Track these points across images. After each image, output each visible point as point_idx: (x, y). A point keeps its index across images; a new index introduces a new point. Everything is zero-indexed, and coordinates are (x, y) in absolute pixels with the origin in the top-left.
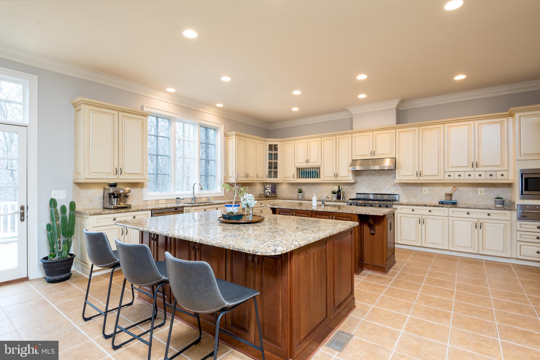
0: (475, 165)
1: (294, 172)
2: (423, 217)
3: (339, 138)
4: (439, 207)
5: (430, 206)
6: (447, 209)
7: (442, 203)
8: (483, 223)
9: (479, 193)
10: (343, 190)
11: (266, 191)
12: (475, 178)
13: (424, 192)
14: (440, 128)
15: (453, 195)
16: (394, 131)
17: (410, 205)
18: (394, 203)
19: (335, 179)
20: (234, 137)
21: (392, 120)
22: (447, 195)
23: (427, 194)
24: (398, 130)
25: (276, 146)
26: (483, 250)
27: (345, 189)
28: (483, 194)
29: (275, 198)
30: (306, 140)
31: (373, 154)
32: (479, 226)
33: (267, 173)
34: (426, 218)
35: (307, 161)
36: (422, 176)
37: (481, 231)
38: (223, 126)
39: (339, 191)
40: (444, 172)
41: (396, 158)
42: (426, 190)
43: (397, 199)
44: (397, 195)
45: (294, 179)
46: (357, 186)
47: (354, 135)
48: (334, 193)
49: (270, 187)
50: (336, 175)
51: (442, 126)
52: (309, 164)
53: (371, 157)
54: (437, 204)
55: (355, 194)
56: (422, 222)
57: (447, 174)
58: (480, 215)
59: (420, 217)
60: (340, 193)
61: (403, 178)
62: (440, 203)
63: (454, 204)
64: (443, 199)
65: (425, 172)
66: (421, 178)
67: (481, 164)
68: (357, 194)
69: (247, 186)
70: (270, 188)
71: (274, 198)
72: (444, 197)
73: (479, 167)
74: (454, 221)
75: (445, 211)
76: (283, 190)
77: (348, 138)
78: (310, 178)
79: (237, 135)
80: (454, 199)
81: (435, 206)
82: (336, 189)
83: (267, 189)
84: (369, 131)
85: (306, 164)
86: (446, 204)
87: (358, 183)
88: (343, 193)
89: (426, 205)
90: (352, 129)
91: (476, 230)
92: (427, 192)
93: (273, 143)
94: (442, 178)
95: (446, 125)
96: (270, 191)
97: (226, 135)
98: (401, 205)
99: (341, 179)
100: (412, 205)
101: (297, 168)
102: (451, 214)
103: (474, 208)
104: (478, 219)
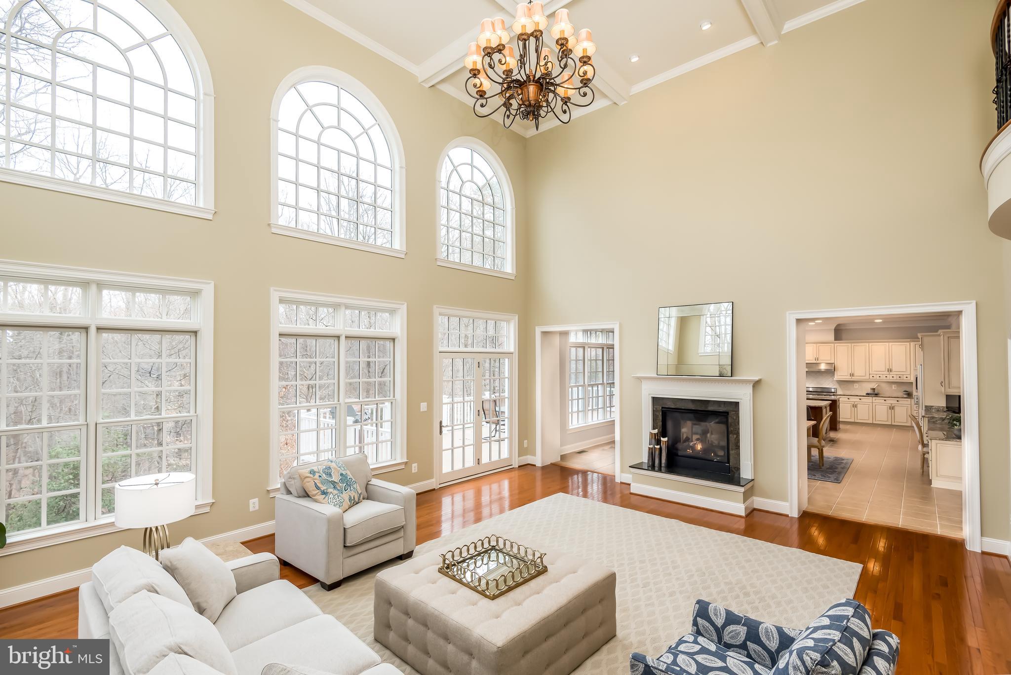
0: (890, 370)
2: (856, 403)
4: (866, 396)
5: (860, 396)
6: (871, 398)
8: (894, 406)
9: (893, 388)
12: (890, 378)
14: (865, 345)
16: (833, 345)
17: (846, 395)
18: (838, 394)
21: (831, 337)
22: (871, 389)
23: (858, 389)
24: (836, 344)
28: (896, 389)
31: (816, 359)
32: (892, 408)
36: (854, 377)
37: (893, 411)
40: (870, 374)
41: (834, 363)
42: (856, 385)
43: (839, 392)
44: (835, 388)
51: (867, 344)
53: (813, 362)
56: (855, 406)
57: (871, 376)
58: (893, 401)
59: (853, 403)
61: (840, 377)
62: (867, 394)
63: (876, 395)
64: (870, 391)
65: (856, 374)
67: (894, 369)
73: (892, 372)
75: (869, 400)
80: (876, 392)
81: (863, 396)
84: (813, 343)
86: (871, 395)
89: (857, 396)
91: (890, 411)
92: (857, 387)
94: (868, 378)
95: (871, 344)
98: (842, 395)
102: (874, 401)
103: (889, 397)
104: (891, 404)
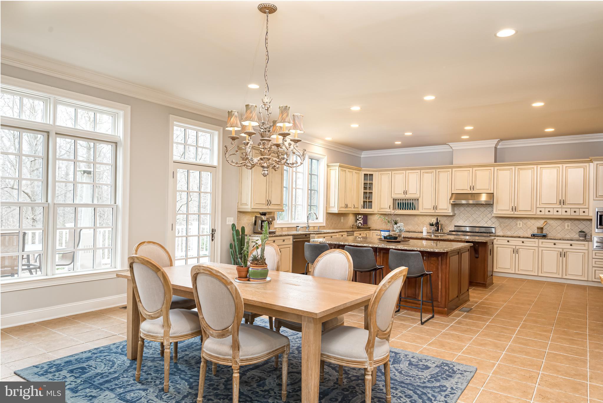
0: (562, 202)
1: (391, 203)
2: (517, 247)
3: (439, 172)
4: (531, 238)
5: (523, 238)
6: (537, 240)
7: (534, 236)
8: (566, 252)
9: (566, 227)
10: (441, 222)
11: (358, 222)
12: (562, 213)
13: (518, 226)
14: (533, 168)
15: (544, 228)
16: (492, 168)
17: (506, 237)
18: (491, 234)
19: (434, 211)
20: (337, 168)
21: (491, 158)
22: (538, 228)
23: (521, 228)
24: (496, 168)
25: (371, 175)
26: (566, 275)
27: (442, 221)
28: (569, 228)
29: (368, 229)
30: (404, 172)
31: (472, 189)
32: (563, 254)
33: (362, 203)
34: (519, 249)
35: (405, 193)
36: (517, 211)
37: (564, 259)
38: (326, 157)
39: (437, 223)
40: (537, 208)
41: (493, 193)
42: (520, 223)
43: (494, 232)
44: (494, 228)
45: (390, 210)
46: (455, 218)
47: (454, 170)
48: (432, 225)
49: (362, 217)
50: (435, 208)
51: (535, 167)
52: (407, 196)
53: (470, 192)
54: (530, 236)
55: (454, 226)
56: (516, 251)
57: (538, 210)
58: (565, 246)
59: (514, 247)
60: (439, 225)
61: (499, 212)
62: (532, 235)
63: (544, 237)
64: (536, 232)
65: (521, 207)
66: (516, 213)
67: (567, 201)
68: (455, 226)
69: (342, 216)
70: (361, 219)
71: (366, 229)
72: (537, 230)
73: (565, 205)
74: (543, 251)
75: (536, 242)
76: (375, 222)
77: (448, 172)
78: (407, 209)
79: (340, 166)
80: (544, 232)
81: (527, 238)
82: (434, 221)
83: (359, 219)
84: (469, 167)
85: (404, 196)
86: (537, 236)
87: (456, 215)
88: (441, 225)
89: (519, 237)
90: (452, 164)
91: (561, 258)
92: (521, 226)
93: (368, 173)
94: (534, 213)
95: (539, 166)
96: (362, 222)
97: (328, 166)
98: (498, 236)
99: (439, 212)
100: (508, 237)
101: (394, 199)
102: (541, 245)
103: (560, 239)
104: (563, 249)
